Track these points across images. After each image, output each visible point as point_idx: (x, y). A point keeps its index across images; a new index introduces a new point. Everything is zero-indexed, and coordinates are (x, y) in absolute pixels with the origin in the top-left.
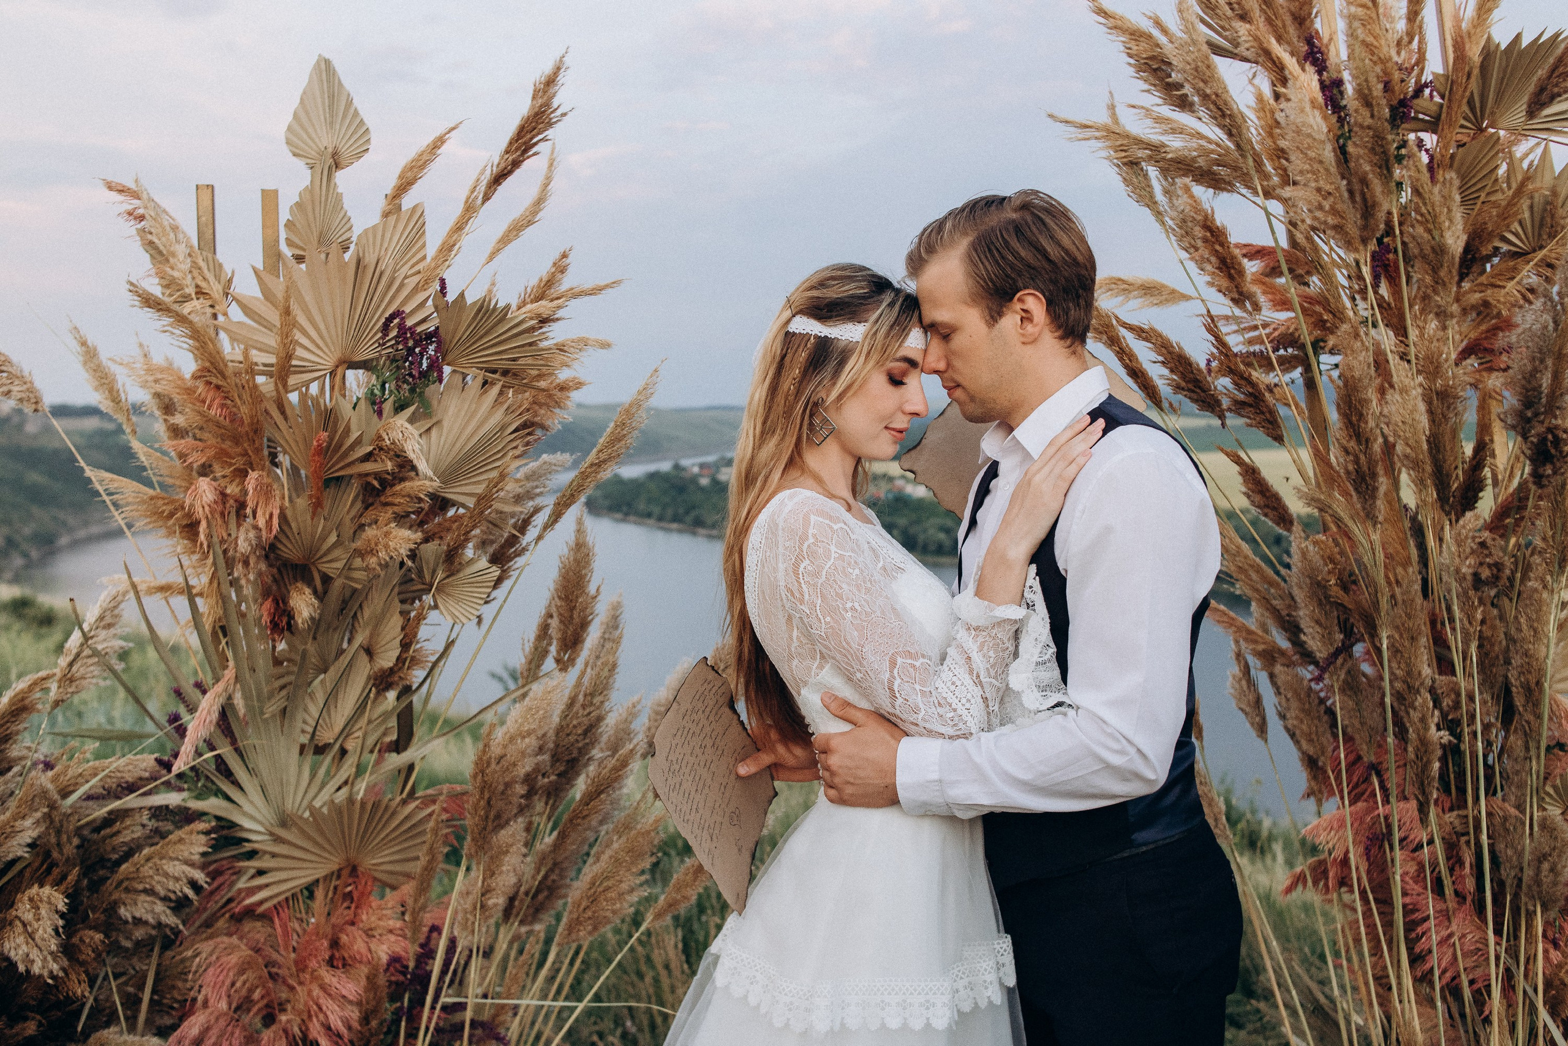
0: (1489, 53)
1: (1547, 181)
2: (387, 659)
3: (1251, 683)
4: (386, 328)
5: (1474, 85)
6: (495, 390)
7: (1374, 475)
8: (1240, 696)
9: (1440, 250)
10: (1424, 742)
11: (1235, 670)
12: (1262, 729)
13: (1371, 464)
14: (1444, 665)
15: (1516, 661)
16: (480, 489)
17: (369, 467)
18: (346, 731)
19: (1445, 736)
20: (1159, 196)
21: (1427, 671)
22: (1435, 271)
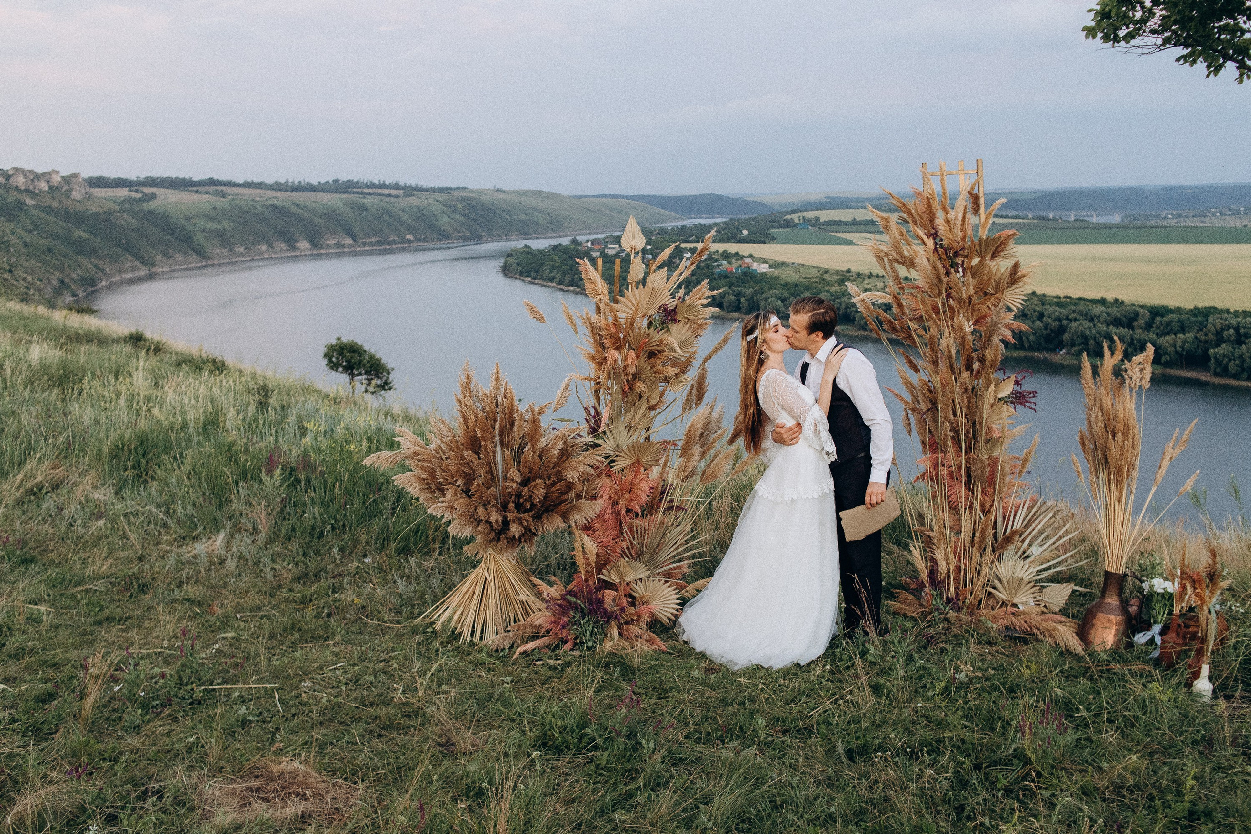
0: (980, 241)
1: (999, 274)
2: (654, 402)
3: (909, 419)
4: (660, 307)
5: (977, 247)
6: (688, 326)
7: (937, 361)
8: (904, 422)
9: (961, 298)
10: (946, 435)
11: (903, 414)
12: (910, 432)
13: (937, 357)
14: (955, 414)
15: (978, 414)
16: (688, 355)
17: (657, 348)
18: (638, 422)
19: (952, 434)
20: (888, 267)
21: (952, 416)
22: (960, 304)
